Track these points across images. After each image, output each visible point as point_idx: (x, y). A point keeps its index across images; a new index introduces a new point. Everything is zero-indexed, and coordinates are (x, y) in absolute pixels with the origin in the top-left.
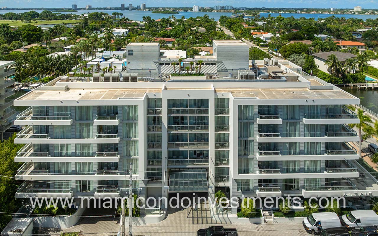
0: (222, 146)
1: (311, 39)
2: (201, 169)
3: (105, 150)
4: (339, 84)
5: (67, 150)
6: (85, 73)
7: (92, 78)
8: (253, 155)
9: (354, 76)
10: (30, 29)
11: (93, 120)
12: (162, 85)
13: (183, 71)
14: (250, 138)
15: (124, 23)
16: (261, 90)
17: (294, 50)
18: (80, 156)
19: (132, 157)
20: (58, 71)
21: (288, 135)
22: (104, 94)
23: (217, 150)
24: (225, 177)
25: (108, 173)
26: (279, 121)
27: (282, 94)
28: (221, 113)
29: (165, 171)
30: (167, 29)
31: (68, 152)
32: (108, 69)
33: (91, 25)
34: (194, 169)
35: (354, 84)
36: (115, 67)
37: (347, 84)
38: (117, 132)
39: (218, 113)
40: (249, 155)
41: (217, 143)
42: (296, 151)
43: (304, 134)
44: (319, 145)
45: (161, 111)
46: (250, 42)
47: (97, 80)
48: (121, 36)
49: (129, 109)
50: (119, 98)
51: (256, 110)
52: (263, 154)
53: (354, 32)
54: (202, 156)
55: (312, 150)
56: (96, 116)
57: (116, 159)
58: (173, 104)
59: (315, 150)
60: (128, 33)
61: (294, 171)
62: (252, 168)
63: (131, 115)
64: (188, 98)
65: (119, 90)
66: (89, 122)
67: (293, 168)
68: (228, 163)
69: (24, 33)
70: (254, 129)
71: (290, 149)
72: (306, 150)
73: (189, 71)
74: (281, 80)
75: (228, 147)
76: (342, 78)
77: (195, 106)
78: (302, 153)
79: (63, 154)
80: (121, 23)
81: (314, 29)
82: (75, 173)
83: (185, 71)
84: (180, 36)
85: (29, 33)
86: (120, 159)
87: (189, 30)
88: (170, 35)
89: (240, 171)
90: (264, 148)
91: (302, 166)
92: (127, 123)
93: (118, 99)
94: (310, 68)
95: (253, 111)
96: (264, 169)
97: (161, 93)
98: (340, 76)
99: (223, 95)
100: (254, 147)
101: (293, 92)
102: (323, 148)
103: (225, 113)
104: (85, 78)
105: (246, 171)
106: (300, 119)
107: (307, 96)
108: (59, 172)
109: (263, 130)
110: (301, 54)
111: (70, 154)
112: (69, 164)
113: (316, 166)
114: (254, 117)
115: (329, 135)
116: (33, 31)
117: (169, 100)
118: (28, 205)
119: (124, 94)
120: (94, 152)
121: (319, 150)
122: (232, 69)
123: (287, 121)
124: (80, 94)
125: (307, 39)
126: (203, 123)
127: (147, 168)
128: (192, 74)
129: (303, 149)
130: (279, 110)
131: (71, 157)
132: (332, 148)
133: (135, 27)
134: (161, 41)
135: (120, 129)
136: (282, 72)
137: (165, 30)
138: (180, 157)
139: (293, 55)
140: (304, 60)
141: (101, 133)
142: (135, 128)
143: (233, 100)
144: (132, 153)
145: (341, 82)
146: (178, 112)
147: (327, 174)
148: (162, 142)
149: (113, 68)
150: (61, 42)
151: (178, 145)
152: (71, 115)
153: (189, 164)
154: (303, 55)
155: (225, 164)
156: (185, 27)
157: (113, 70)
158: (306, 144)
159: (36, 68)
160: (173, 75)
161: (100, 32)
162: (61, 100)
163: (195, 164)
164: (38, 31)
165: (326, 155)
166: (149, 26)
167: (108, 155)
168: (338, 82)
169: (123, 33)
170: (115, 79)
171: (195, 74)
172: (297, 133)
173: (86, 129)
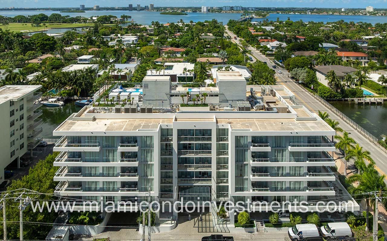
0: (222, 168)
1: (315, 49)
2: (205, 187)
3: (127, 171)
4: (338, 98)
5: (96, 171)
6: (108, 103)
7: (114, 108)
8: (247, 176)
9: (353, 91)
10: (44, 39)
11: (117, 147)
12: (173, 116)
13: (191, 102)
14: (245, 163)
15: (133, 29)
16: (255, 121)
17: (297, 64)
18: (106, 177)
19: (149, 177)
20: (75, 86)
21: (276, 160)
22: (126, 125)
23: (218, 172)
24: (225, 193)
25: (129, 190)
26: (268, 149)
27: (272, 125)
28: (222, 141)
29: (175, 188)
30: (175, 35)
31: (97, 172)
32: (127, 100)
33: (101, 31)
34: (199, 187)
35: (353, 99)
36: (133, 98)
37: (346, 99)
38: (137, 156)
39: (220, 141)
40: (245, 176)
41: (218, 166)
42: (283, 173)
43: (290, 159)
44: (302, 169)
45: (172, 139)
46: (257, 50)
47: (118, 111)
48: (131, 44)
49: (147, 139)
50: (138, 129)
51: (250, 140)
52: (256, 175)
53: (360, 39)
54: (207, 175)
55: (296, 172)
56: (120, 144)
57: (136, 179)
58: (182, 133)
59: (299, 172)
60: (137, 40)
61: (282, 190)
62: (247, 187)
63: (148, 143)
64: (195, 128)
65: (137, 120)
66: (114, 149)
67: (280, 187)
68: (227, 182)
69: (38, 43)
70: (249, 155)
71: (278, 171)
72: (291, 172)
73: (196, 102)
74: (273, 111)
75: (227, 168)
76: (341, 93)
77: (200, 134)
78: (288, 175)
79: (92, 175)
80: (130, 29)
81: (319, 39)
82: (102, 190)
83: (192, 102)
84: (188, 44)
85: (42, 43)
86: (139, 179)
87: (198, 39)
88: (178, 44)
89: (237, 190)
90: (257, 170)
91: (288, 185)
92: (144, 150)
93: (137, 131)
94: (312, 82)
95: (247, 141)
96: (257, 188)
97: (172, 124)
98: (339, 91)
99: (223, 126)
100: (248, 170)
101: (282, 123)
102: (306, 171)
103: (225, 140)
104: (108, 108)
105: (242, 189)
106: (286, 147)
107: (293, 127)
108: (90, 190)
109: (256, 156)
110: (304, 68)
111: (98, 174)
112: (98, 183)
113: (300, 185)
114: (249, 145)
115: (310, 161)
116: (46, 40)
117: (178, 130)
118: (63, 216)
119: (141, 124)
120: (118, 173)
121: (302, 173)
122: (232, 100)
123: (275, 148)
124: (106, 125)
125: (312, 50)
126: (207, 148)
127: (161, 186)
128: (198, 104)
129: (289, 172)
130: (269, 140)
131: (99, 177)
132: (313, 171)
133: (144, 34)
134: (170, 51)
135: (139, 155)
136: (275, 102)
137: (173, 36)
138: (188, 176)
139: (295, 69)
140: (305, 75)
141: (124, 157)
142: (151, 153)
143: (231, 132)
144: (149, 174)
145: (340, 97)
146: (186, 139)
147: (308, 193)
148: (172, 164)
149: (131, 99)
150: (74, 53)
151: (186, 167)
152: (99, 143)
153: (196, 182)
154: (305, 69)
155: (225, 182)
156: (193, 36)
157: (132, 101)
158: (291, 168)
159: (54, 83)
160: (182, 105)
161: (110, 39)
162: (92, 131)
163: (200, 182)
164: (51, 41)
165: (307, 176)
166: (157, 32)
167: (129, 176)
168: (337, 97)
169: (133, 41)
170: (134, 111)
171: (200, 105)
172: (284, 158)
173: (111, 155)
